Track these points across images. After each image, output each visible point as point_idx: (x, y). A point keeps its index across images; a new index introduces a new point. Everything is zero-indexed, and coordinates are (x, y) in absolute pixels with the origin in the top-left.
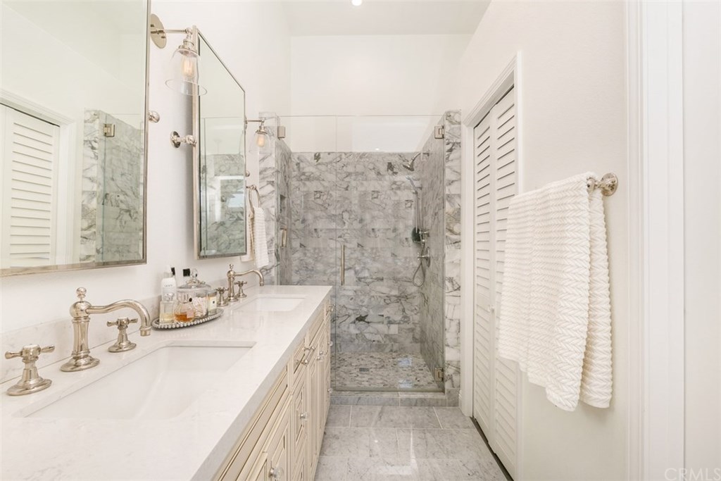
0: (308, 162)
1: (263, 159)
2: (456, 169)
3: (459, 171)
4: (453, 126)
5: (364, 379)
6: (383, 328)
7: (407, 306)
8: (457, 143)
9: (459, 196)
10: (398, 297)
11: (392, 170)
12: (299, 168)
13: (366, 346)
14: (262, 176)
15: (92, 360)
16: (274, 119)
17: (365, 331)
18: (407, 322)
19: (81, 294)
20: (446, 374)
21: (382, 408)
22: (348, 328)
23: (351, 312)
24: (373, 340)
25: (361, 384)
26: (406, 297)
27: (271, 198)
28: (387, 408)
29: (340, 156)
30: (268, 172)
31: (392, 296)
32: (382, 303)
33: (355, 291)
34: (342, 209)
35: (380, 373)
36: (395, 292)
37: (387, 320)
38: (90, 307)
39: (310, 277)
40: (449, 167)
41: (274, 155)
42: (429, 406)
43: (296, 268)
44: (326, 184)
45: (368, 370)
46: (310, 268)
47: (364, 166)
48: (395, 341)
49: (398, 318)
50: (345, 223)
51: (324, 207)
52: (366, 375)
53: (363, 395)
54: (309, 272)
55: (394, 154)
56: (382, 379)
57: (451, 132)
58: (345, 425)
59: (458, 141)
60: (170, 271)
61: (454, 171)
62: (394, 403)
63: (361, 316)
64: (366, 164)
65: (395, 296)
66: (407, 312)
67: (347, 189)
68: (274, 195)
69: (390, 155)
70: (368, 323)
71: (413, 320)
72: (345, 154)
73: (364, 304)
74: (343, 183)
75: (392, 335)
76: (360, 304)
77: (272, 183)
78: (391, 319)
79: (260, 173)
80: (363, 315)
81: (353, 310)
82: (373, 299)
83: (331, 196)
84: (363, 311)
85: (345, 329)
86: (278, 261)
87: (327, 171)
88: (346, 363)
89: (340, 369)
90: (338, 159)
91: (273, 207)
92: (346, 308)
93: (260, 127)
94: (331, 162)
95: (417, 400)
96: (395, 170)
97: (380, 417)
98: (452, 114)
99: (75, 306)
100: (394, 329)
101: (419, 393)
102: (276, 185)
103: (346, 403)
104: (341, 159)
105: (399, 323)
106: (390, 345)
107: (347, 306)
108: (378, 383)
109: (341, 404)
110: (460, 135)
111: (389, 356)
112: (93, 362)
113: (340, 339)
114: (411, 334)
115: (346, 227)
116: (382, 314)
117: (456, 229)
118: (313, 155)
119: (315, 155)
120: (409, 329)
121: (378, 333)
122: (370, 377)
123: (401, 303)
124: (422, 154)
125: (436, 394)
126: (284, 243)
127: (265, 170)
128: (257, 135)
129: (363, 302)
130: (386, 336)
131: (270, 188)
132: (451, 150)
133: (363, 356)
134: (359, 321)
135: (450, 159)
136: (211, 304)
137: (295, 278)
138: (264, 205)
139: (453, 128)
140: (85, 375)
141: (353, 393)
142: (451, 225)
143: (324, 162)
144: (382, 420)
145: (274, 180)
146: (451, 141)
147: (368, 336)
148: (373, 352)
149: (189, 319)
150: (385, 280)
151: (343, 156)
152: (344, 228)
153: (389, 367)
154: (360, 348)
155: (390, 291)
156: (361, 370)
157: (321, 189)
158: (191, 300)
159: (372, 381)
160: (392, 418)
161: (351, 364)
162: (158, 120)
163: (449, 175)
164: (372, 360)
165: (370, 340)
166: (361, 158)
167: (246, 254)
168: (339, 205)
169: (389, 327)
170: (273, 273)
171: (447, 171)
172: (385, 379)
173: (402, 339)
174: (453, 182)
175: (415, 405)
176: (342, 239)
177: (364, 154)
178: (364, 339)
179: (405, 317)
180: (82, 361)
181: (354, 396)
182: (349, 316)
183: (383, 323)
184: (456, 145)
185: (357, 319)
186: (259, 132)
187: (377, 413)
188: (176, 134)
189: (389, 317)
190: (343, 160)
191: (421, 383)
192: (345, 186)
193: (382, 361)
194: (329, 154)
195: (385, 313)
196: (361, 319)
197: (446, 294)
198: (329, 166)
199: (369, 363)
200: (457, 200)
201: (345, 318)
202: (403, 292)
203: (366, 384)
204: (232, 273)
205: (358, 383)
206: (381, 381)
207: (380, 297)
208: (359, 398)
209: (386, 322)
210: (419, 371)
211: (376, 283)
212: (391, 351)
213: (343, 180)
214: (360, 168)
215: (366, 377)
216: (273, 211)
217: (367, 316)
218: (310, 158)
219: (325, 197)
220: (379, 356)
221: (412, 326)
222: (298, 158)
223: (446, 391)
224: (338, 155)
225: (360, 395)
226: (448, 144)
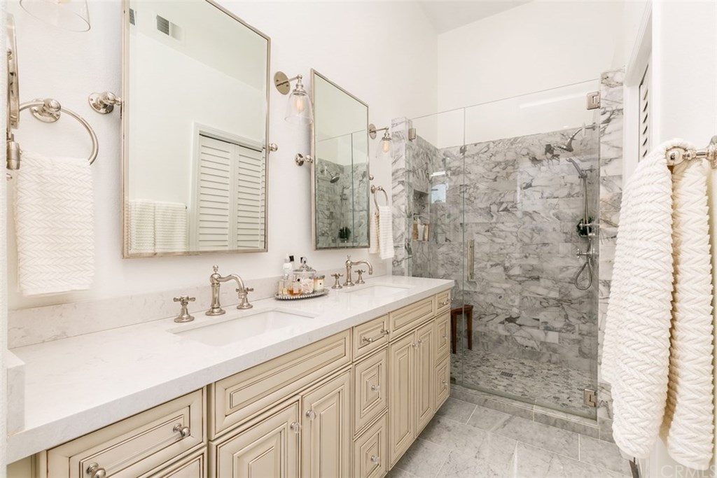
0: (454, 156)
1: (395, 162)
2: (615, 144)
3: (620, 146)
4: (611, 90)
5: (501, 383)
6: (539, 334)
7: (570, 313)
8: (619, 110)
9: (620, 177)
10: (559, 300)
11: (552, 153)
12: (445, 164)
13: (517, 351)
14: (394, 177)
15: (221, 310)
16: (404, 123)
17: (516, 334)
18: (572, 332)
19: (215, 269)
20: (599, 398)
21: (511, 417)
22: (496, 328)
23: (499, 311)
24: (525, 345)
25: (496, 387)
26: (570, 302)
27: (401, 196)
28: (517, 419)
29: (488, 147)
30: (399, 173)
31: (551, 298)
32: (537, 305)
33: (505, 290)
34: (490, 202)
35: (524, 381)
36: (554, 294)
37: (544, 325)
38: (220, 278)
39: (455, 272)
40: (605, 143)
41: (404, 157)
42: (573, 431)
43: (441, 262)
44: (472, 177)
45: (511, 375)
46: (455, 262)
47: (516, 153)
48: (555, 351)
49: (559, 324)
50: (492, 216)
51: (470, 201)
52: (506, 380)
53: (491, 398)
54: (454, 267)
55: (554, 134)
56: (523, 388)
57: (608, 98)
58: (463, 421)
59: (620, 107)
60: (289, 259)
61: (613, 147)
62: (527, 416)
63: (511, 317)
64: (519, 150)
65: (555, 299)
66: (571, 319)
67: (495, 180)
68: (405, 194)
69: (549, 135)
70: (520, 325)
71: (579, 330)
72: (494, 142)
73: (514, 304)
74: (490, 174)
75: (549, 343)
76: (511, 303)
77: (402, 183)
78: (548, 325)
79: (393, 175)
80: (514, 317)
81: (502, 309)
82: (525, 300)
83: (477, 188)
84: (515, 312)
85: (493, 328)
86: (409, 254)
87: (473, 163)
88: (489, 364)
89: (480, 368)
90: (485, 150)
91: (403, 204)
92: (494, 307)
93: (385, 134)
94: (478, 154)
95: (556, 420)
96: (555, 153)
97: (505, 425)
98: (610, 75)
99: (212, 276)
100: (553, 337)
101: (561, 413)
102: (406, 184)
103: (472, 401)
104: (489, 148)
105: (560, 331)
106: (547, 355)
107: (495, 304)
108: (517, 390)
109: (467, 401)
110: (622, 100)
111: (545, 366)
112: (222, 312)
113: (487, 339)
114: (577, 347)
115: (494, 220)
116: (537, 318)
117: (614, 220)
118: (459, 149)
119: (461, 149)
120: (573, 340)
121: (532, 338)
122: (511, 383)
123: (563, 308)
124: (584, 129)
125: (585, 419)
126: (426, 238)
127: (397, 171)
128: (383, 141)
129: (514, 302)
130: (542, 343)
131: (401, 187)
132: (608, 121)
133: (511, 361)
134: (509, 322)
135: (606, 131)
136: (319, 286)
137: (441, 271)
138: (396, 203)
139: (612, 93)
140: (216, 318)
141: (480, 393)
142: (608, 215)
143: (470, 154)
144: (506, 428)
145: (404, 179)
146: (607, 109)
147: (519, 339)
148: (525, 358)
149: (295, 294)
150: (541, 280)
151: (492, 145)
152: (492, 221)
153: (539, 378)
154: (510, 352)
155: (549, 293)
156: (503, 374)
157: (467, 182)
158: (299, 280)
159: (510, 388)
160: (518, 429)
161: (493, 366)
162: (276, 149)
163: (606, 152)
164: (521, 368)
165: (523, 345)
166: (512, 144)
167: (369, 247)
168: (486, 197)
169: (546, 334)
170: (404, 265)
171: (603, 147)
172: (527, 388)
173: (564, 351)
174: (611, 160)
175: (554, 425)
176: (489, 234)
177: (516, 139)
178: (515, 342)
179: (569, 325)
180: (215, 310)
181: (482, 396)
182: (497, 315)
183: (538, 328)
184: (616, 113)
185: (506, 319)
186: (384, 139)
187: (503, 420)
188: (300, 155)
189: (546, 323)
190: (491, 149)
191: (573, 404)
192: (494, 177)
193: (532, 369)
194: (476, 145)
195: (542, 316)
196: (511, 320)
197: (600, 301)
198: (476, 158)
199: (516, 369)
200: (618, 183)
201: (492, 317)
202: (566, 295)
203: (501, 389)
204: (349, 262)
205: (493, 386)
206: (522, 390)
207: (535, 298)
208: (486, 400)
209: (542, 327)
210: (577, 391)
211: (532, 282)
212: (550, 361)
213: (491, 171)
214: (511, 156)
215: (505, 382)
216: (403, 208)
217: (518, 317)
218: (456, 152)
219: (472, 190)
220: (531, 364)
221: (579, 337)
222: (444, 154)
223: (598, 420)
224: (485, 145)
225: (486, 397)
226: (604, 113)
